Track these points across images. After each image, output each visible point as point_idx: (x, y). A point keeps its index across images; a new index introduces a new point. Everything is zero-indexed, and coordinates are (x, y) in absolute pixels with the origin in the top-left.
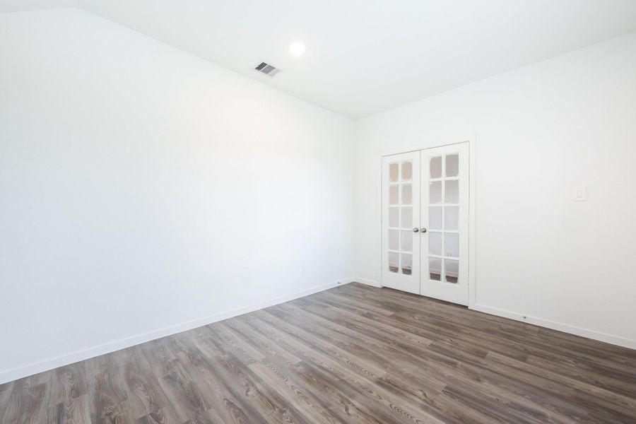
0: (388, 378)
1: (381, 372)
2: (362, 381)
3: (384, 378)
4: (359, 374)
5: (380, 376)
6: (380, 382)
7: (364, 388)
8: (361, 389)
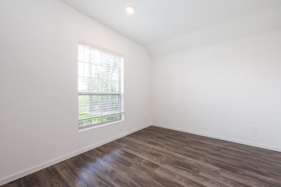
0: (154, 168)
1: (157, 171)
2: (164, 166)
3: (155, 168)
4: (167, 169)
5: (157, 169)
6: (157, 166)
7: (163, 163)
8: (164, 162)
